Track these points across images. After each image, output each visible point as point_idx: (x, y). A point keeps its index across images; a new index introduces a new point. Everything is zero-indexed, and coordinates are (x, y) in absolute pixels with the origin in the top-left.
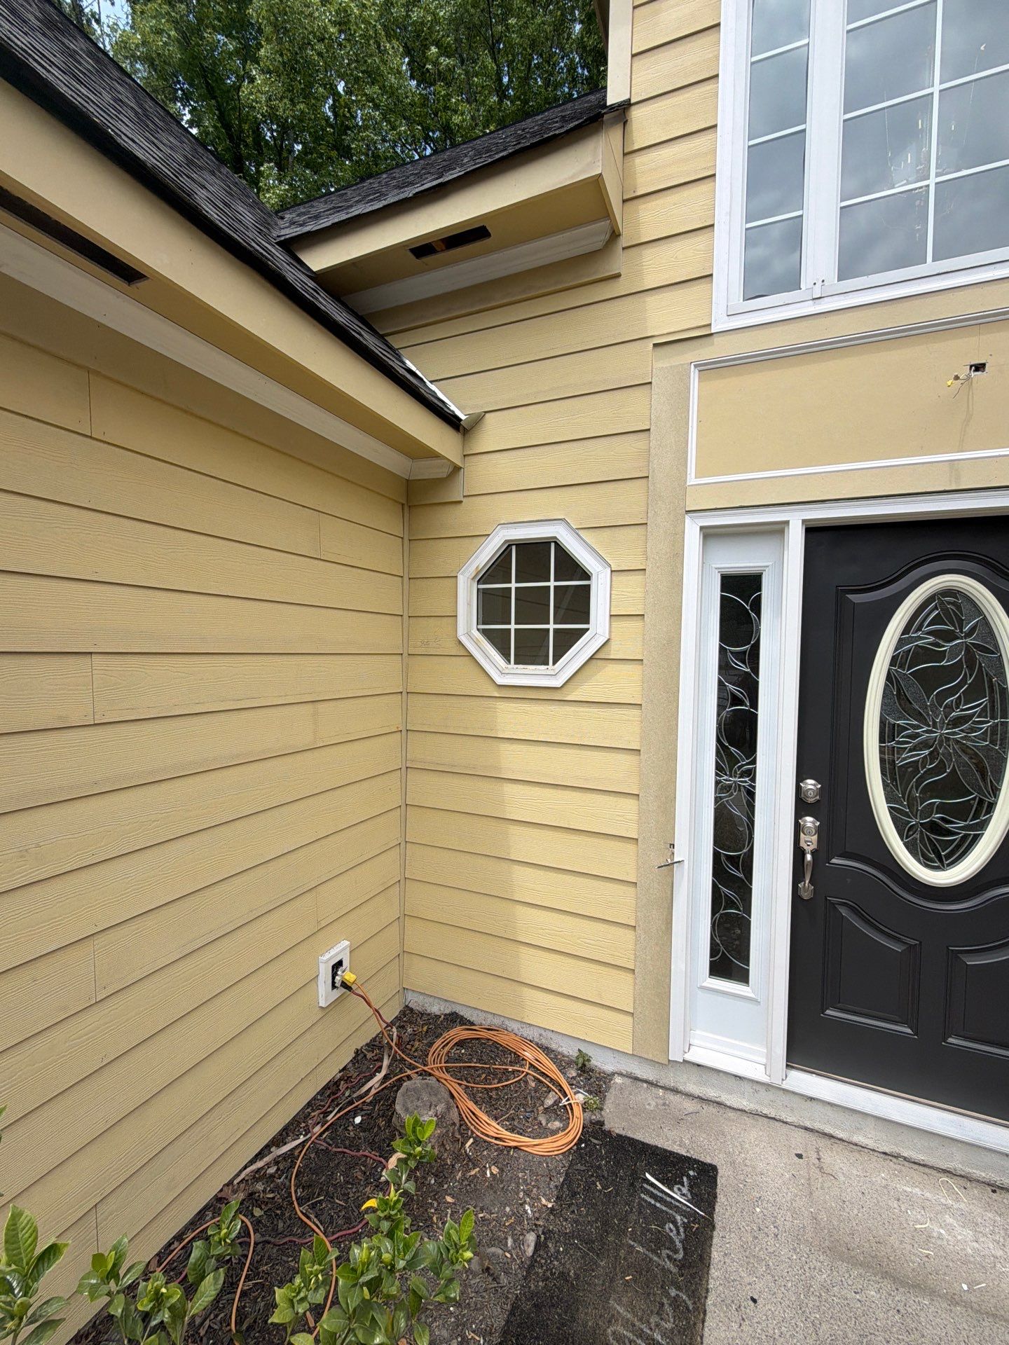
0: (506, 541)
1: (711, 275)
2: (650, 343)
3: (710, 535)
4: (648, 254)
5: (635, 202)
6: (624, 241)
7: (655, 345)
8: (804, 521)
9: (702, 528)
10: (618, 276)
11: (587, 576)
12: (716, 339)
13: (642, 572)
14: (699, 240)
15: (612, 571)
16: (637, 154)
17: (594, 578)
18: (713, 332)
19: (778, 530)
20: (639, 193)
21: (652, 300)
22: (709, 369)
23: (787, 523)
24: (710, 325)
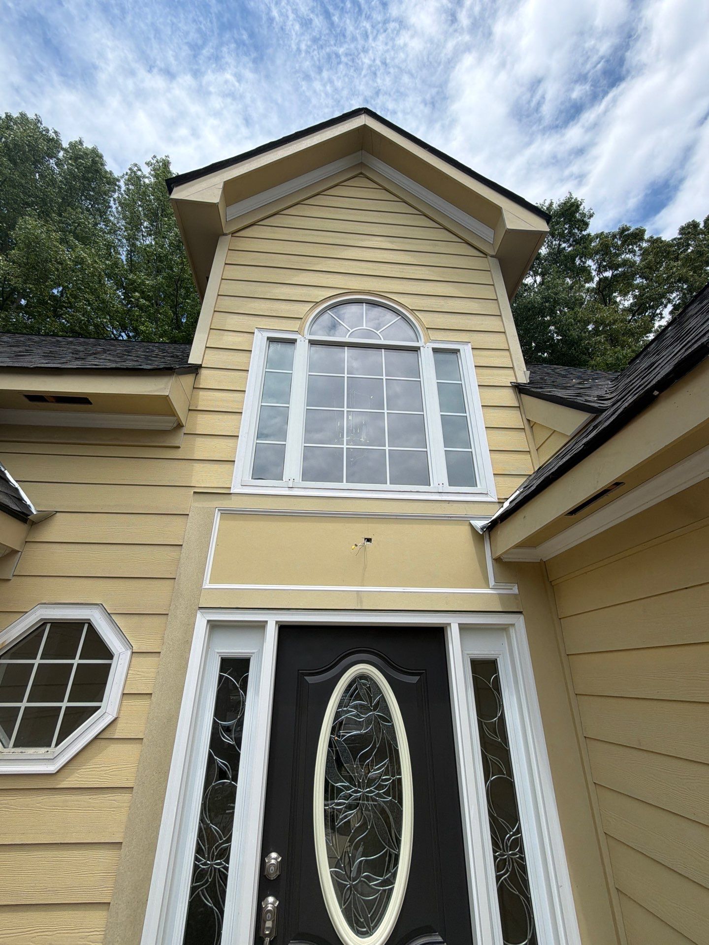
0: (42, 620)
1: (234, 461)
2: (193, 490)
3: (214, 626)
4: (199, 441)
5: (196, 412)
6: (185, 430)
7: (195, 493)
8: (277, 622)
9: (209, 621)
10: (179, 447)
11: (110, 656)
12: (233, 497)
13: (157, 654)
14: (230, 442)
15: (133, 653)
16: (201, 390)
17: (115, 658)
18: (231, 492)
19: (261, 626)
20: (199, 408)
21: (197, 466)
22: (227, 513)
23: (266, 622)
24: (230, 488)
